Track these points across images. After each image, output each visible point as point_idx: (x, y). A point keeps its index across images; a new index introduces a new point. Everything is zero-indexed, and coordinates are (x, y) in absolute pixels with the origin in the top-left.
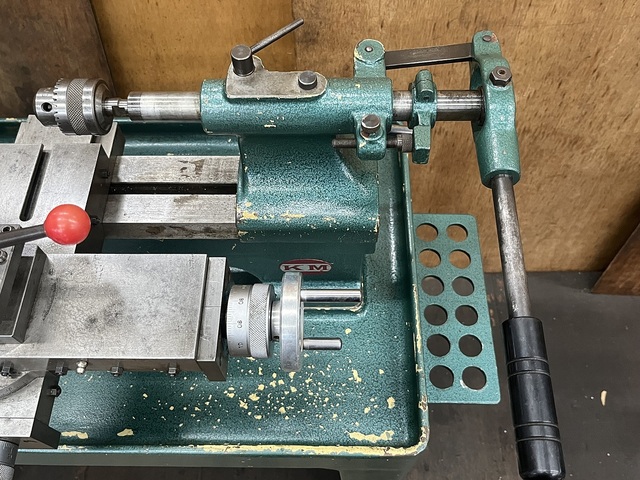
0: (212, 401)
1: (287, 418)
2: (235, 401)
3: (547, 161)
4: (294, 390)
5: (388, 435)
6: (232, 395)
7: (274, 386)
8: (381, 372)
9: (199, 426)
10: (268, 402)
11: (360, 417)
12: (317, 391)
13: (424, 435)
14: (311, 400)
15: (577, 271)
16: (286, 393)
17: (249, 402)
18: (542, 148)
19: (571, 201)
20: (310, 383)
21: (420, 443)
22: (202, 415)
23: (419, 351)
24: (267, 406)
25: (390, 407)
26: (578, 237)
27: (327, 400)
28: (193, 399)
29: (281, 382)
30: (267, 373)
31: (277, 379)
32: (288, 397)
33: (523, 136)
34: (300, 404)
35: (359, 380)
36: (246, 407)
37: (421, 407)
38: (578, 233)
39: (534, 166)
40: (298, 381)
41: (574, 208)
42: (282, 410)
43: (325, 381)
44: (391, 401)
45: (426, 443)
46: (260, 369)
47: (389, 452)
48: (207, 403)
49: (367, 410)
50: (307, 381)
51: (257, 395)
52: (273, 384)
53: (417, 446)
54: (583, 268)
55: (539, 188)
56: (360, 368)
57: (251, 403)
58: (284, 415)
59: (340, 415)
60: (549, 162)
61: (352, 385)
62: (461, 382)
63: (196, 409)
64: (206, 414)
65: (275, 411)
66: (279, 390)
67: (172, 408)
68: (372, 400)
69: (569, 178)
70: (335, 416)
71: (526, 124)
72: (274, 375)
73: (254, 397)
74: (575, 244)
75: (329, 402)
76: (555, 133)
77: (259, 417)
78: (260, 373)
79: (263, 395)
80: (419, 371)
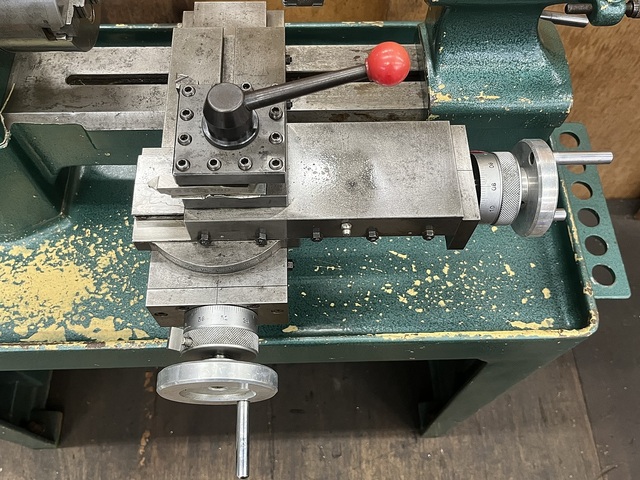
0: (371, 297)
1: (447, 310)
2: (394, 297)
3: (617, 81)
4: (450, 284)
5: (548, 322)
6: (390, 291)
7: (430, 281)
8: (533, 265)
9: (363, 320)
10: (427, 296)
11: (519, 307)
12: (473, 285)
13: (594, 318)
14: (469, 293)
15: (620, 199)
16: (443, 287)
17: (407, 296)
18: (615, 67)
19: (630, 124)
20: (465, 278)
21: (592, 325)
22: (364, 310)
23: (577, 242)
24: (426, 299)
25: (546, 297)
26: (628, 163)
27: (484, 292)
28: (352, 297)
29: (436, 278)
30: (421, 270)
31: (432, 275)
32: (445, 291)
33: (600, 54)
34: (458, 297)
35: (512, 273)
36: (406, 302)
37: (587, 293)
38: (629, 159)
39: (605, 87)
40: (452, 277)
41: (632, 132)
42: (442, 303)
43: (479, 275)
44: (546, 292)
45: (597, 324)
46: (413, 266)
47: (563, 334)
48: (367, 299)
49: (524, 301)
50: (462, 276)
51: (415, 290)
52: (429, 279)
53: (589, 328)
54: (624, 196)
55: (603, 110)
56: (512, 264)
57: (411, 298)
58: (445, 308)
59: (499, 306)
60: (619, 82)
61: (506, 278)
62: (592, 279)
63: (357, 304)
64: (367, 309)
65: (435, 304)
66: (435, 285)
67: (332, 305)
68: (528, 291)
69: (633, 100)
70: (494, 307)
71: (606, 42)
72: (429, 272)
73: (412, 292)
74: (624, 170)
75: (487, 294)
76: (631, 51)
77: (420, 310)
78: (414, 270)
79: (420, 290)
80: (580, 259)
